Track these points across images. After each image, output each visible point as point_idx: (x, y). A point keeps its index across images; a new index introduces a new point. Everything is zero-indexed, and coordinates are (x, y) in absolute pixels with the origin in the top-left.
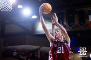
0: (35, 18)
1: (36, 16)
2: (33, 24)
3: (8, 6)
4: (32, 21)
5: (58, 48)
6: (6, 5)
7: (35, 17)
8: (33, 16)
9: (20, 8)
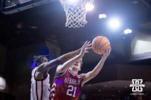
0: (129, 34)
1: (130, 29)
2: (127, 43)
3: (80, 18)
4: (124, 38)
5: (69, 86)
6: (77, 18)
7: (128, 31)
8: (125, 29)
9: (103, 19)
